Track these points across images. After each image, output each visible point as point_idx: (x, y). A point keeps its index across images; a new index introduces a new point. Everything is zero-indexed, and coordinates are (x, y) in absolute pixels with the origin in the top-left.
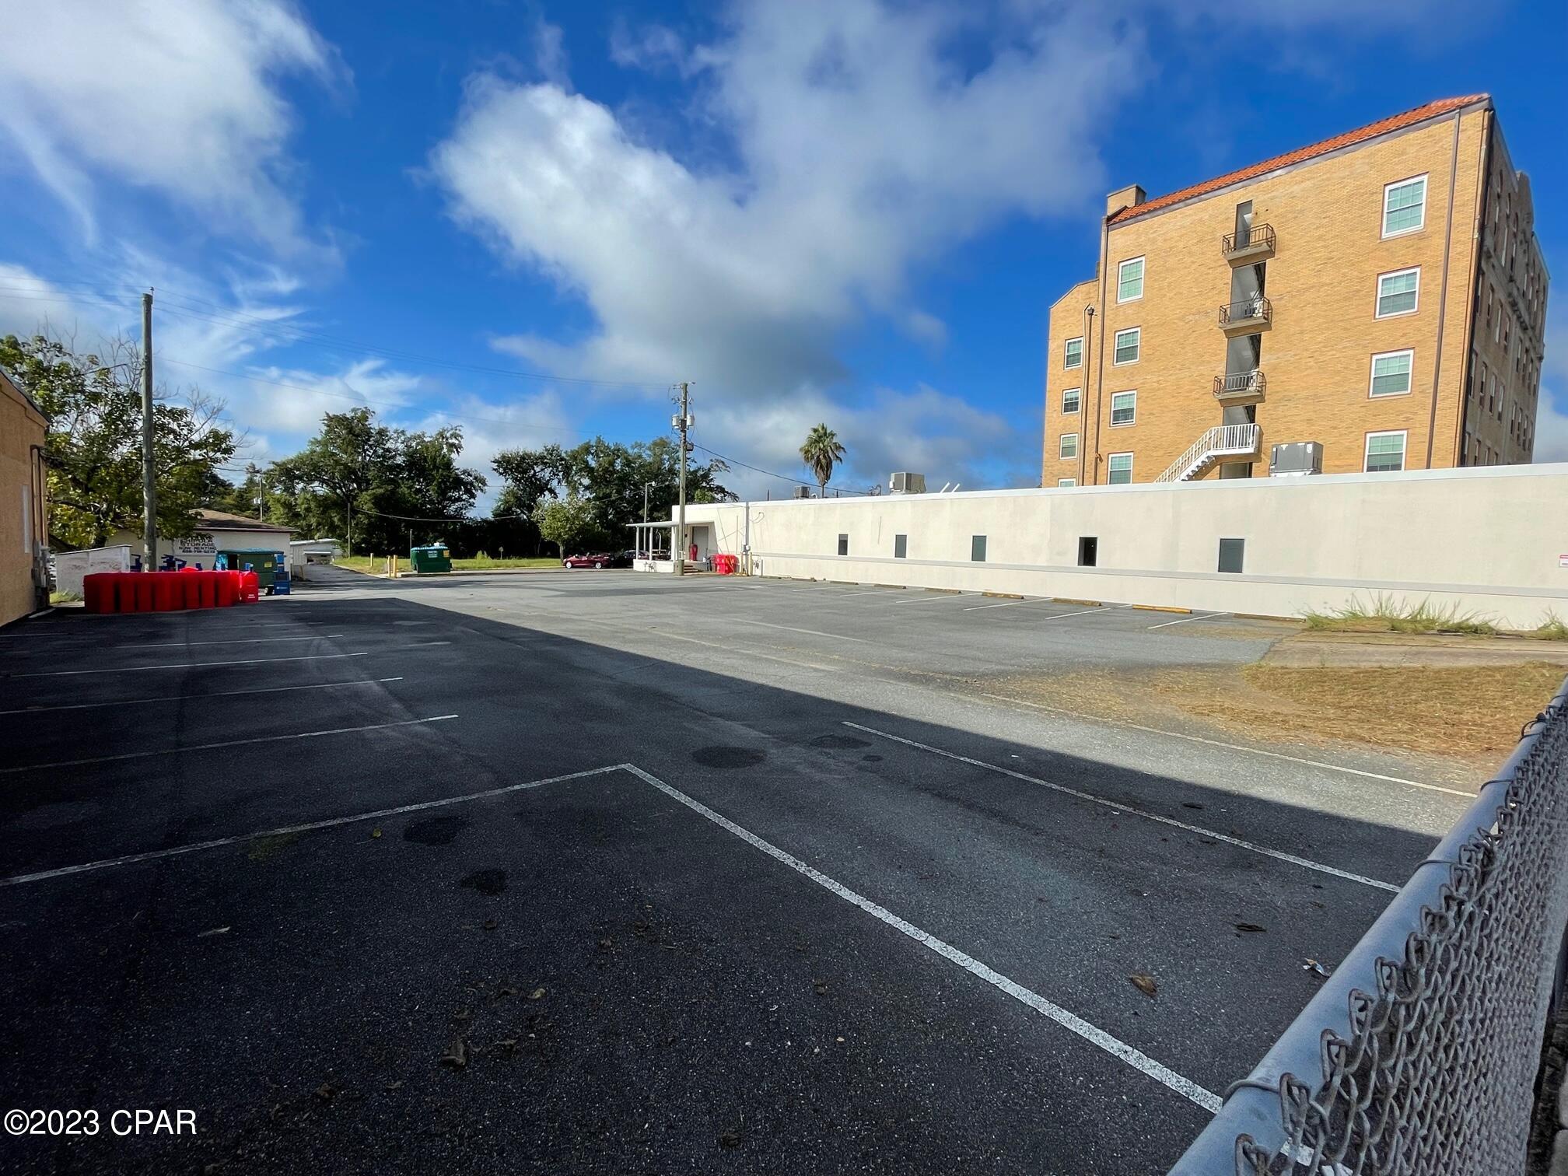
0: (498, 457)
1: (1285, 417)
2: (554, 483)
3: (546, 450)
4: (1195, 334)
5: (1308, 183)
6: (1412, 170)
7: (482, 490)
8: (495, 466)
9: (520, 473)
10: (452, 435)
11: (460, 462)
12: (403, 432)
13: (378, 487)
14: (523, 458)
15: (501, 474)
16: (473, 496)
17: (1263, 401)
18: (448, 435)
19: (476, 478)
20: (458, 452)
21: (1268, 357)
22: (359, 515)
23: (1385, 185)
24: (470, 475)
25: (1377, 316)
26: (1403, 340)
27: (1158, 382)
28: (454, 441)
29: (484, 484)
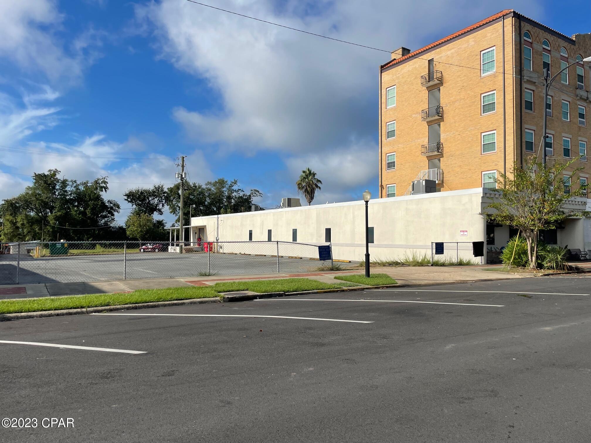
0: (127, 192)
1: (451, 164)
2: (160, 206)
3: (155, 188)
4: (416, 124)
5: (453, 51)
6: (489, 44)
7: (117, 212)
8: (126, 198)
9: (140, 201)
10: (102, 182)
11: (105, 196)
12: (75, 181)
13: (58, 211)
14: (142, 193)
15: (129, 202)
16: (113, 215)
17: (443, 157)
18: (100, 182)
19: (114, 205)
20: (106, 191)
21: (443, 134)
22: (48, 227)
23: (480, 51)
24: (111, 203)
25: (482, 114)
26: (492, 126)
27: (403, 148)
28: (103, 185)
29: (119, 207)
